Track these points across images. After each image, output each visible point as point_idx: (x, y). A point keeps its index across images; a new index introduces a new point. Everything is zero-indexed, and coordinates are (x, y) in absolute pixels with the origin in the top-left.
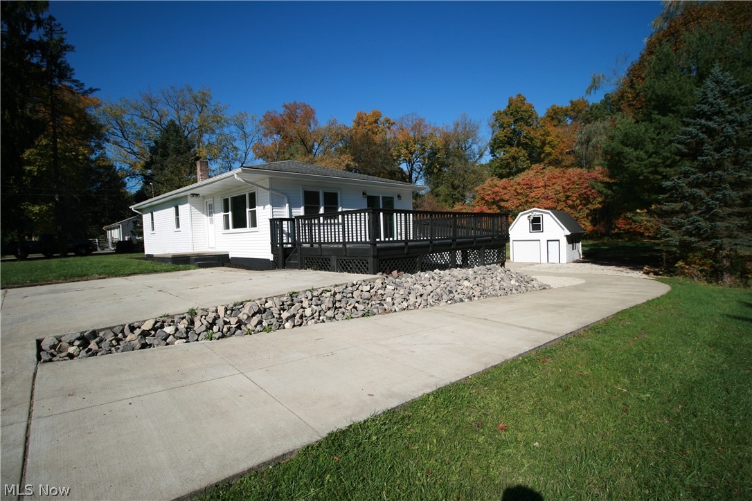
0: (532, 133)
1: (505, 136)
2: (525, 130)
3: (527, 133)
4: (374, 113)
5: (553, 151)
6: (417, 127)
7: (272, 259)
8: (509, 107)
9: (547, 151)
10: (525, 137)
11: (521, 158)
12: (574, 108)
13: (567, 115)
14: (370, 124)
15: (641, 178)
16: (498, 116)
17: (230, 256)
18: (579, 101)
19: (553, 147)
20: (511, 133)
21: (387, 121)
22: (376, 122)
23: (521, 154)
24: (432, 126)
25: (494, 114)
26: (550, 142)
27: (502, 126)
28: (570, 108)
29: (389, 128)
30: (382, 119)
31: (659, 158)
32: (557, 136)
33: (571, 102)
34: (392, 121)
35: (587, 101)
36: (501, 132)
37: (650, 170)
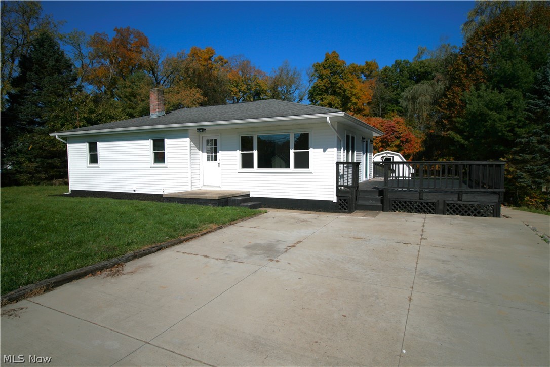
0: (345, 85)
1: (324, 86)
2: (340, 82)
3: (341, 85)
4: (208, 51)
5: (358, 102)
6: (245, 68)
7: (335, 200)
8: (326, 61)
9: (353, 102)
10: (340, 88)
11: (336, 105)
12: (368, 68)
13: (362, 73)
14: (206, 60)
15: (500, 134)
16: (317, 68)
17: (251, 196)
18: (372, 62)
19: (358, 98)
20: (328, 84)
21: (221, 59)
22: (209, 59)
23: (336, 102)
24: (256, 69)
25: (314, 66)
26: (356, 94)
27: (321, 77)
28: (365, 68)
29: (222, 66)
30: (215, 57)
31: (515, 121)
32: (361, 90)
33: (366, 63)
34: (225, 60)
35: (377, 63)
36: (321, 82)
37: (508, 129)
